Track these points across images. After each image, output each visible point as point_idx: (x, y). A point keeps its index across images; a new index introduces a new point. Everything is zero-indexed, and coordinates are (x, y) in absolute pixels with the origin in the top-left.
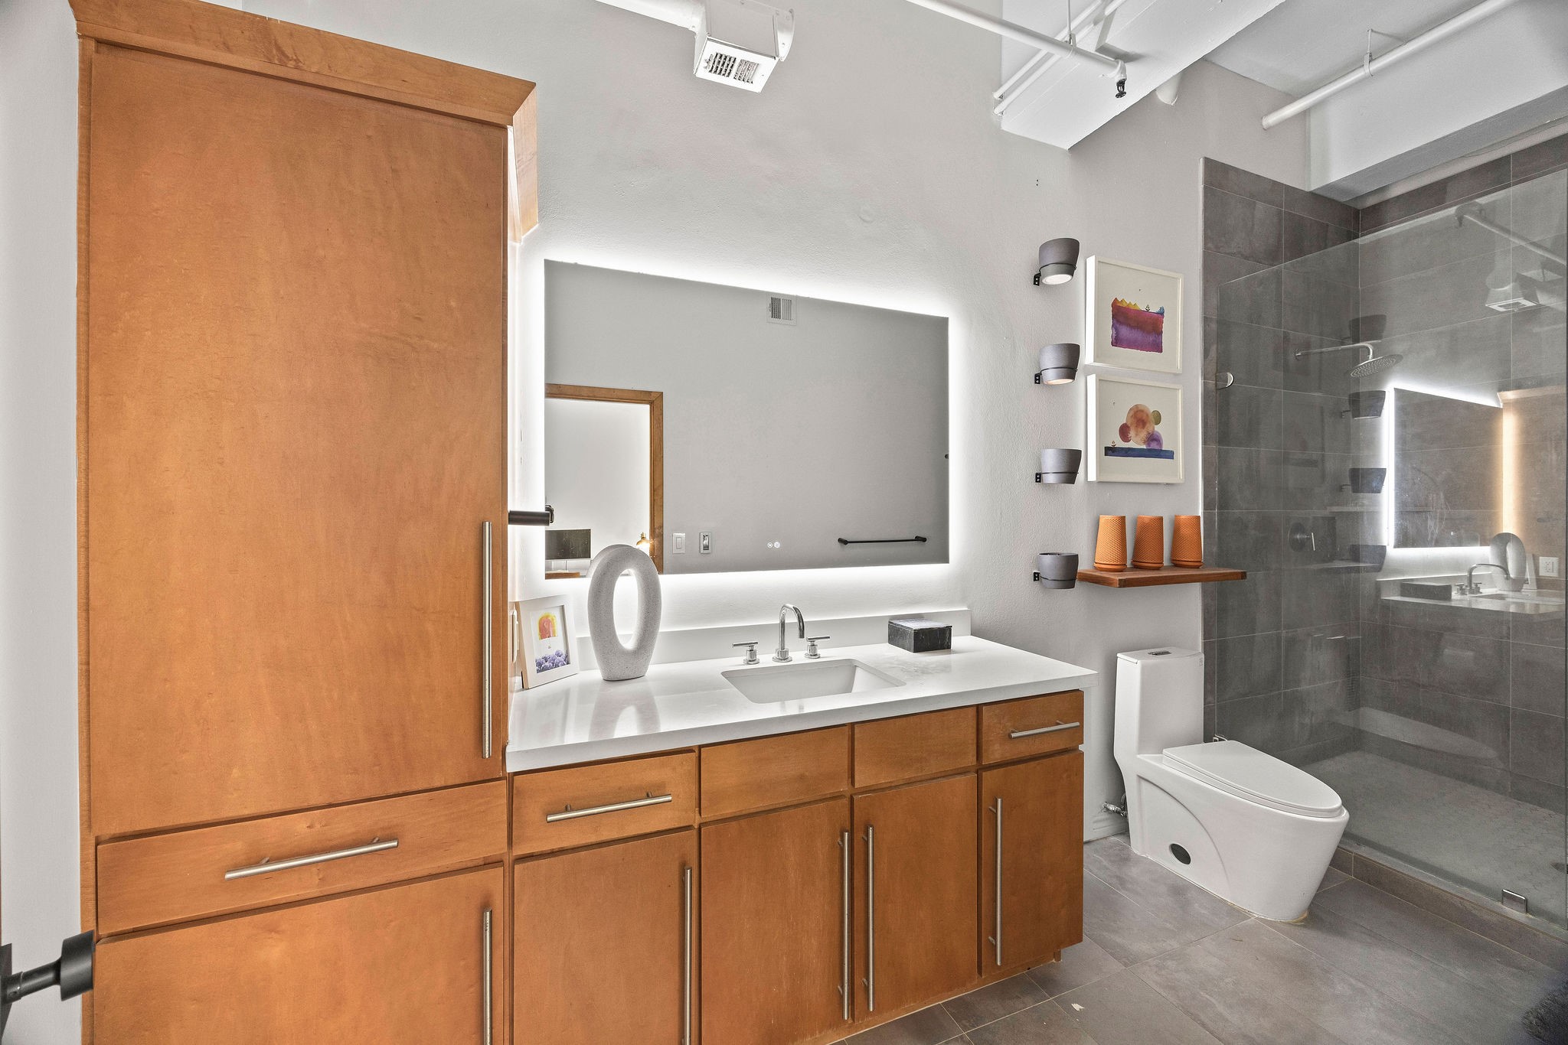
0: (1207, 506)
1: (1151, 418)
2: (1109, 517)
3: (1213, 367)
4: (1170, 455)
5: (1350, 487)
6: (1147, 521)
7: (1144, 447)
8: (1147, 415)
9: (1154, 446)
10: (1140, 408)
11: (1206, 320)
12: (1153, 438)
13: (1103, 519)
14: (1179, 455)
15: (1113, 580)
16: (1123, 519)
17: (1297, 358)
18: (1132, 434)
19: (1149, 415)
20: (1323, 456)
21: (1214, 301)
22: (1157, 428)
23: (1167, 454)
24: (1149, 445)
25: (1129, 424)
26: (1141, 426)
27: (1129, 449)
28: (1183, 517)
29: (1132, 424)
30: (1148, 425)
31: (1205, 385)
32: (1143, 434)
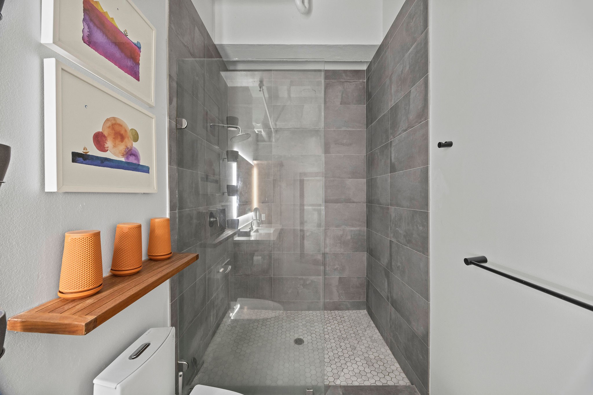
0: (172, 208)
1: (129, 134)
2: (77, 236)
3: (174, 112)
4: (146, 170)
5: (227, 193)
6: (126, 230)
7: (123, 159)
8: (126, 131)
9: (132, 160)
10: (118, 122)
11: (170, 77)
12: (131, 153)
13: (69, 237)
14: (153, 170)
15: (77, 326)
16: (97, 235)
17: (211, 126)
18: (109, 144)
19: (128, 132)
20: (220, 178)
21: (175, 69)
22: (135, 145)
23: (144, 169)
24: (127, 158)
25: (106, 133)
26: (119, 139)
27: (106, 159)
28: (157, 220)
29: (109, 135)
30: (126, 140)
31: (170, 123)
32: (122, 147)
